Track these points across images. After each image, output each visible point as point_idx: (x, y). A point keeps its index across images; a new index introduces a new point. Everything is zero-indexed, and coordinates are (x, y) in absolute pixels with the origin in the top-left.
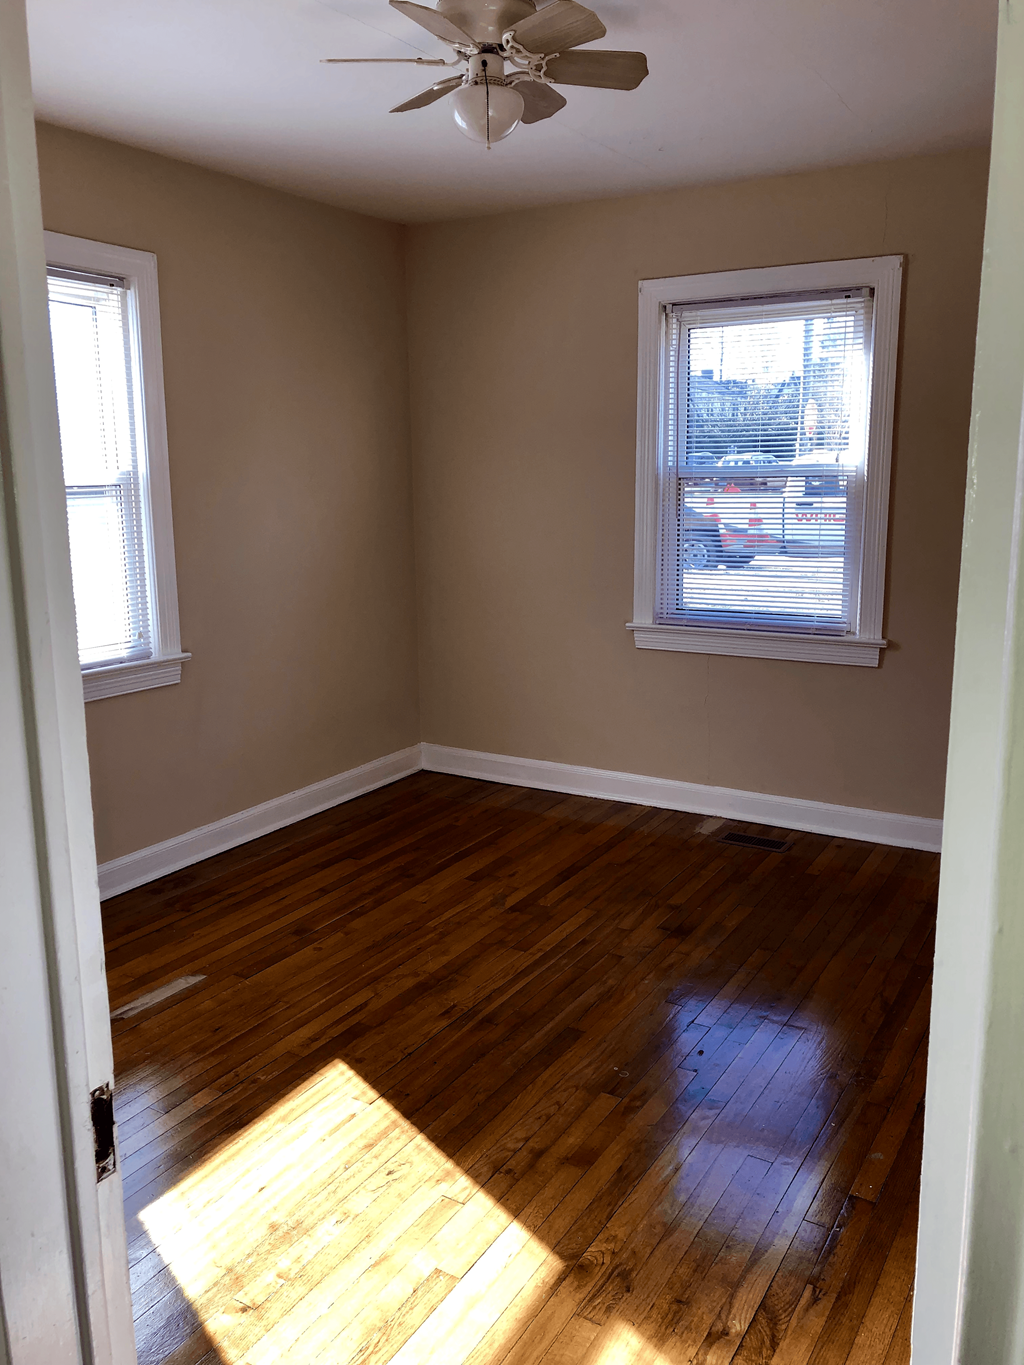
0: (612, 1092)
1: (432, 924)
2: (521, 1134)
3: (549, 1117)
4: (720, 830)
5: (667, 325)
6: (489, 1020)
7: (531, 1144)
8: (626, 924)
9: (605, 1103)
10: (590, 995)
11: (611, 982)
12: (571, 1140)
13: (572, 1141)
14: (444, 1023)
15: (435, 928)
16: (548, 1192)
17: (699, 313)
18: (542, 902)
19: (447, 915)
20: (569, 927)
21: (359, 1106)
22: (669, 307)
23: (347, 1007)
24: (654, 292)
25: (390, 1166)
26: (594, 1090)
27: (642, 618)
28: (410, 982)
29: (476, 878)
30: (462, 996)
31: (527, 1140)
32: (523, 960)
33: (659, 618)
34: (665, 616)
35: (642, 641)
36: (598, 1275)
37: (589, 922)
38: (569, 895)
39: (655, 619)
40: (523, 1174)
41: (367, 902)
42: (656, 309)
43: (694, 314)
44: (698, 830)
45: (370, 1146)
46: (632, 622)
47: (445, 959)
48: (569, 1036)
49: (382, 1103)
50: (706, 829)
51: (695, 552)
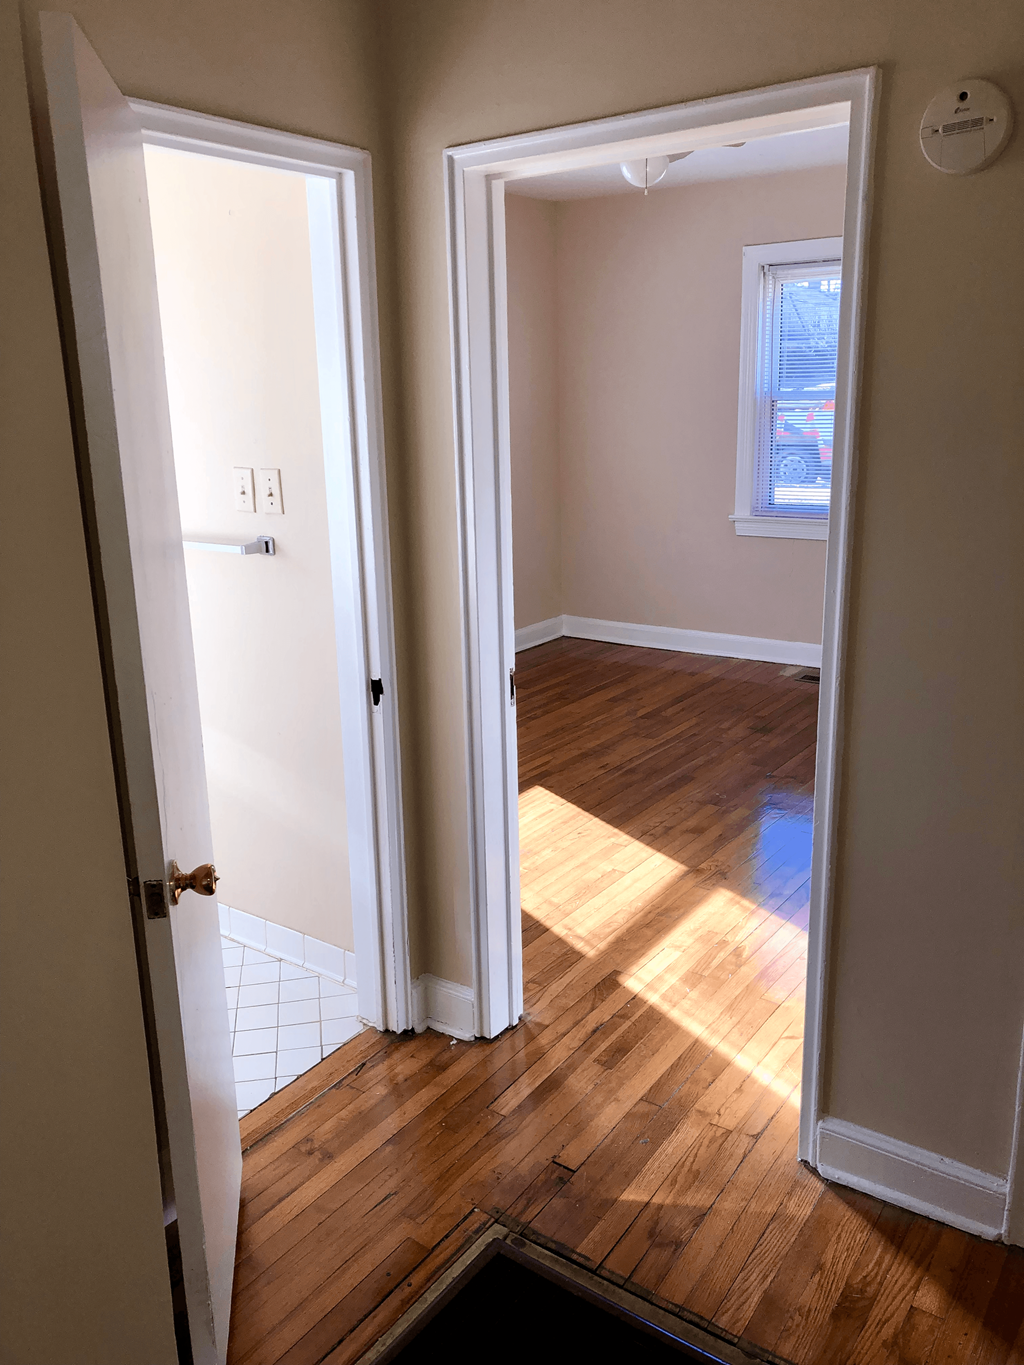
0: (715, 804)
1: (586, 724)
2: (658, 820)
3: (675, 814)
4: (799, 673)
5: (765, 281)
6: (632, 771)
7: (664, 824)
8: (725, 725)
9: (710, 809)
10: (700, 760)
11: (713, 755)
12: (689, 823)
13: (692, 823)
14: (602, 771)
15: (588, 727)
16: (677, 843)
17: (790, 272)
18: (663, 714)
19: (594, 721)
20: (683, 727)
21: (553, 806)
22: (766, 267)
23: (538, 762)
24: (754, 256)
25: (579, 830)
26: (703, 803)
27: (741, 511)
28: (576, 753)
29: (614, 700)
30: (613, 759)
31: (662, 823)
32: (652, 743)
33: (755, 512)
34: (760, 509)
35: (741, 529)
36: (708, 874)
37: (697, 724)
38: (683, 710)
39: (752, 512)
40: (660, 836)
41: (539, 712)
42: (756, 268)
43: (786, 272)
44: (781, 673)
45: (565, 823)
46: (733, 514)
47: (598, 742)
48: (686, 779)
49: (569, 804)
50: (788, 673)
51: (795, 467)
